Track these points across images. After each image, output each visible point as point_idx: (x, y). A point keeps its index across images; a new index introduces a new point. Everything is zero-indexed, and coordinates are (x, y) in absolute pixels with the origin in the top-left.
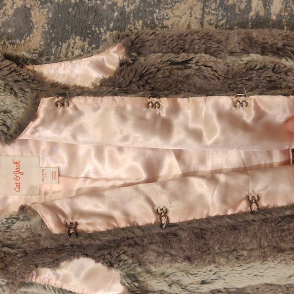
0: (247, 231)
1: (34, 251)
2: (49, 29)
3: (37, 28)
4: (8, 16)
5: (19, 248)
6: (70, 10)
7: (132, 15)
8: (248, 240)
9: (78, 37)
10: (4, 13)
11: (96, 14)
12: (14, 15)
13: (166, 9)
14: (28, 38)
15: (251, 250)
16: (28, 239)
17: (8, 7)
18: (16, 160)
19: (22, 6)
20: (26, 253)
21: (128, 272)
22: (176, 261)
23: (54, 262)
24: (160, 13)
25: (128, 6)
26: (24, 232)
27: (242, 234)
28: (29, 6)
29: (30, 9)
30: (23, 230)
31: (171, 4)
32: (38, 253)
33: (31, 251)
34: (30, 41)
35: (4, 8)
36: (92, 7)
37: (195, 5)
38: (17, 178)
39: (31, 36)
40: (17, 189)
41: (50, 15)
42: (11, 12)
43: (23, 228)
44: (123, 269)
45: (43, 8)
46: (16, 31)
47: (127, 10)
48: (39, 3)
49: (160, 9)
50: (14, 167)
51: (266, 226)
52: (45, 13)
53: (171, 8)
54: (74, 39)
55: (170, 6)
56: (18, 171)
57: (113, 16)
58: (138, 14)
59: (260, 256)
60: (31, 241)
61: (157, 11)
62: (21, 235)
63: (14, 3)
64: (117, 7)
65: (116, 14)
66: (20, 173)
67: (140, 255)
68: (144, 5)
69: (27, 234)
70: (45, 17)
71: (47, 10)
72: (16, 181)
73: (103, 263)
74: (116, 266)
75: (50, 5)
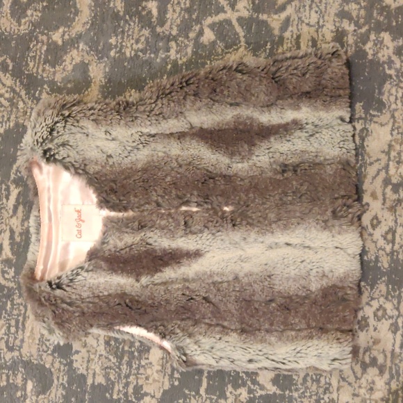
0: (297, 312)
1: (91, 313)
2: (106, 83)
3: (95, 82)
4: (68, 71)
5: (77, 307)
6: (126, 64)
7: (184, 67)
8: (297, 320)
9: (134, 90)
10: (64, 69)
11: (150, 67)
12: (73, 70)
13: (217, 60)
14: (86, 93)
15: (299, 330)
16: (88, 300)
17: (67, 63)
18: (78, 208)
19: (81, 61)
20: (83, 313)
21: (178, 345)
22: (227, 334)
23: (108, 325)
24: (211, 63)
25: (181, 59)
26: (85, 291)
27: (292, 314)
28: (87, 62)
29: (88, 64)
30: (85, 289)
31: (222, 55)
32: (94, 316)
33: (88, 312)
34: (88, 95)
35: (64, 64)
36: (147, 60)
37: (245, 55)
38: (79, 226)
39: (89, 90)
40: (79, 236)
41: (107, 70)
42: (70, 68)
43: (85, 286)
44: (174, 341)
45: (100, 63)
46: (75, 85)
47: (180, 62)
48: (96, 58)
49: (211, 61)
50: (76, 215)
51: (316, 308)
52: (102, 67)
53: (222, 59)
54: (129, 92)
55: (221, 57)
56: (80, 219)
57: (167, 68)
58: (190, 66)
59: (307, 336)
60: (90, 302)
61: (209, 62)
62: (82, 294)
63: (73, 59)
64: (171, 59)
65: (169, 67)
66: (81, 220)
67: (191, 328)
68: (196, 57)
69: (88, 293)
70: (102, 71)
71: (104, 64)
72: (78, 229)
73: (155, 333)
74: (168, 337)
75: (106, 59)
